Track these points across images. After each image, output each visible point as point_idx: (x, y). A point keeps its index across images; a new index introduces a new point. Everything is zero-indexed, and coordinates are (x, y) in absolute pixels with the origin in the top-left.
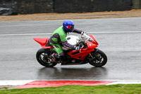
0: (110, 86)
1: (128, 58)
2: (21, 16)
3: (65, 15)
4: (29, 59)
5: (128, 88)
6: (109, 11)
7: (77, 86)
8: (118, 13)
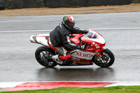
0: (109, 88)
1: (129, 57)
2: (9, 11)
3: (57, 10)
4: (19, 59)
5: (130, 90)
6: (106, 5)
7: (73, 88)
8: (116, 7)
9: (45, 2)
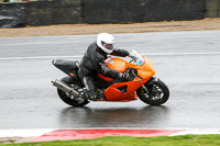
1: (202, 94)
5: (204, 140)
6: (169, 20)
7: (124, 137)
8: (184, 23)
9: (83, 16)
